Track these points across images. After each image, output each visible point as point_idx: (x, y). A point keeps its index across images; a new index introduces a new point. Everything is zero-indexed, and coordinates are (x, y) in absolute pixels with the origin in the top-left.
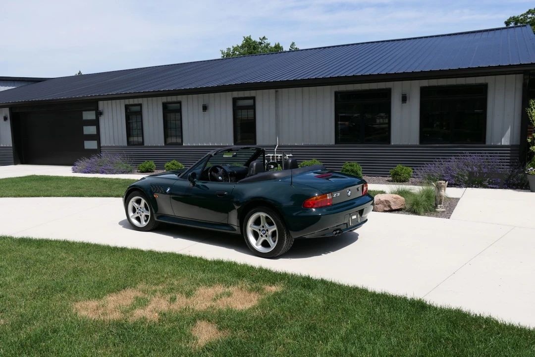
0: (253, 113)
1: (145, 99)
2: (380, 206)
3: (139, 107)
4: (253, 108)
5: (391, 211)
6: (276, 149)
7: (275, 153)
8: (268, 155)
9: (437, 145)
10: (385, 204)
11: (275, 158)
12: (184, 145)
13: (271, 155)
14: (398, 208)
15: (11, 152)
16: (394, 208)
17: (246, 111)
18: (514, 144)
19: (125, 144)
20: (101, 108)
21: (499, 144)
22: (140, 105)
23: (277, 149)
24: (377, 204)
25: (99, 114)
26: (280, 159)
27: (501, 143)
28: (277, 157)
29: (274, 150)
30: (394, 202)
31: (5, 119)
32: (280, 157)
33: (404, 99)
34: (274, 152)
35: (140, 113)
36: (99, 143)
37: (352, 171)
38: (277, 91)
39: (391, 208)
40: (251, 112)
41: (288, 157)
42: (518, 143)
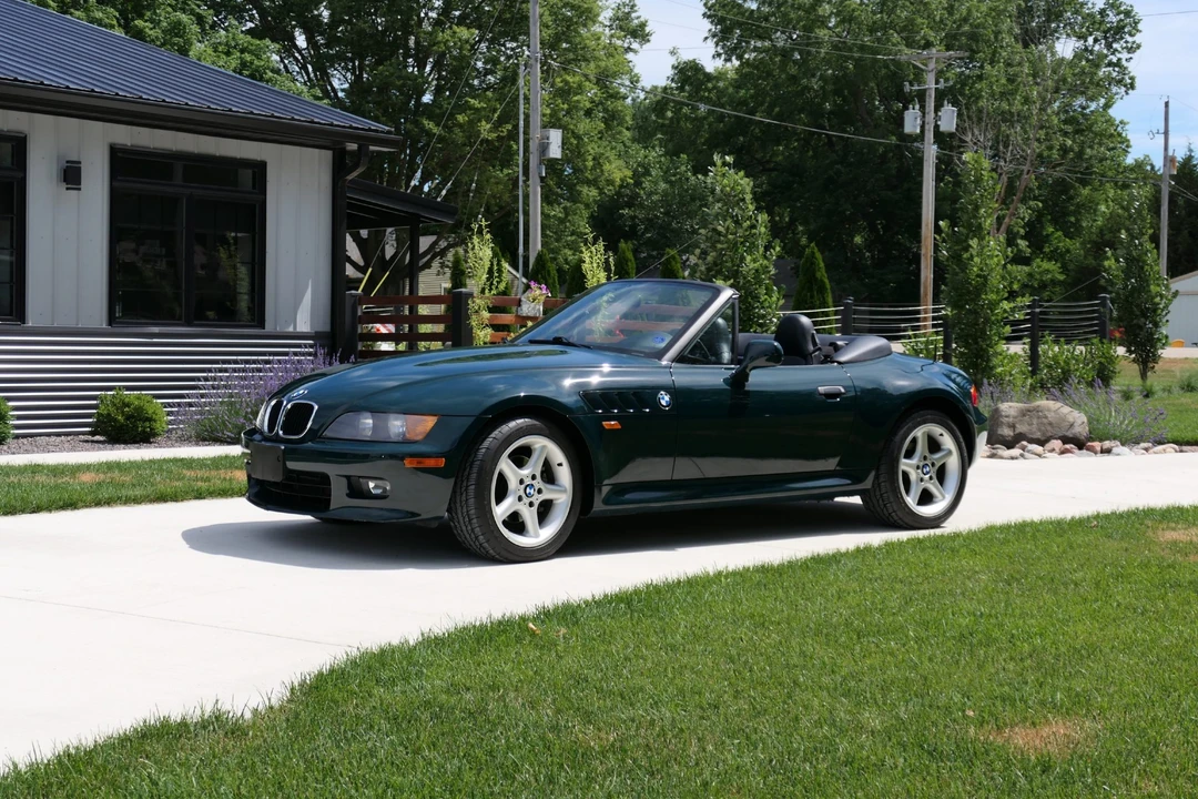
9: (156, 330)
18: (320, 329)
21: (291, 329)
27: (295, 327)
33: (71, 175)
42: (326, 328)
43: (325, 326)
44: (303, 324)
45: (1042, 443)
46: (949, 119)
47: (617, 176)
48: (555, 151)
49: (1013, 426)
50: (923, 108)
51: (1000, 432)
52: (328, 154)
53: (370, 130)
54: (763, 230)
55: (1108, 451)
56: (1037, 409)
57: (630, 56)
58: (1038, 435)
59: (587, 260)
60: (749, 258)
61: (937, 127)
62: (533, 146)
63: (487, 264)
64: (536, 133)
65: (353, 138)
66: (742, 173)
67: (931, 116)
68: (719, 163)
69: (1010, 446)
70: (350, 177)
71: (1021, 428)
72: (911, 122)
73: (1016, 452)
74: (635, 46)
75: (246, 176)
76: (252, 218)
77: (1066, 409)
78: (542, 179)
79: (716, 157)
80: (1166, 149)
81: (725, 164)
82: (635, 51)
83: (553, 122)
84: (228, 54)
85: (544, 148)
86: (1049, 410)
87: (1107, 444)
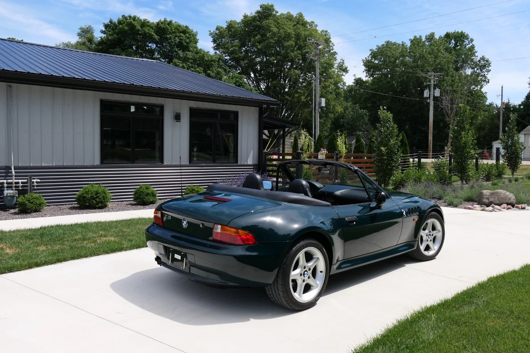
6: (14, 172)
7: (14, 178)
9: (204, 165)
11: (14, 185)
13: (5, 181)
18: (255, 163)
21: (246, 164)
23: (16, 173)
26: (22, 187)
27: (247, 162)
28: (17, 183)
32: (22, 183)
33: (177, 117)
34: (12, 176)
38: (9, 86)
42: (257, 163)
43: (256, 162)
44: (250, 162)
45: (499, 205)
46: (437, 93)
47: (339, 110)
48: (323, 104)
49: (488, 199)
50: (430, 90)
51: (483, 200)
52: (258, 108)
53: (270, 101)
54: (396, 130)
55: (524, 208)
56: (497, 193)
57: (343, 77)
58: (498, 202)
59: (339, 141)
60: (392, 140)
61: (434, 95)
62: (317, 103)
63: (307, 144)
64: (318, 100)
65: (265, 103)
66: (389, 112)
67: (432, 92)
68: (382, 109)
69: (488, 206)
70: (264, 116)
71: (491, 199)
72: (426, 94)
73: (490, 208)
74: (344, 74)
75: (232, 116)
76: (234, 129)
77: (508, 193)
78: (319, 112)
79: (381, 107)
80: (502, 100)
81: (384, 109)
82: (344, 76)
83: (322, 96)
84: (232, 79)
85: (320, 103)
86: (501, 193)
87: (523, 206)
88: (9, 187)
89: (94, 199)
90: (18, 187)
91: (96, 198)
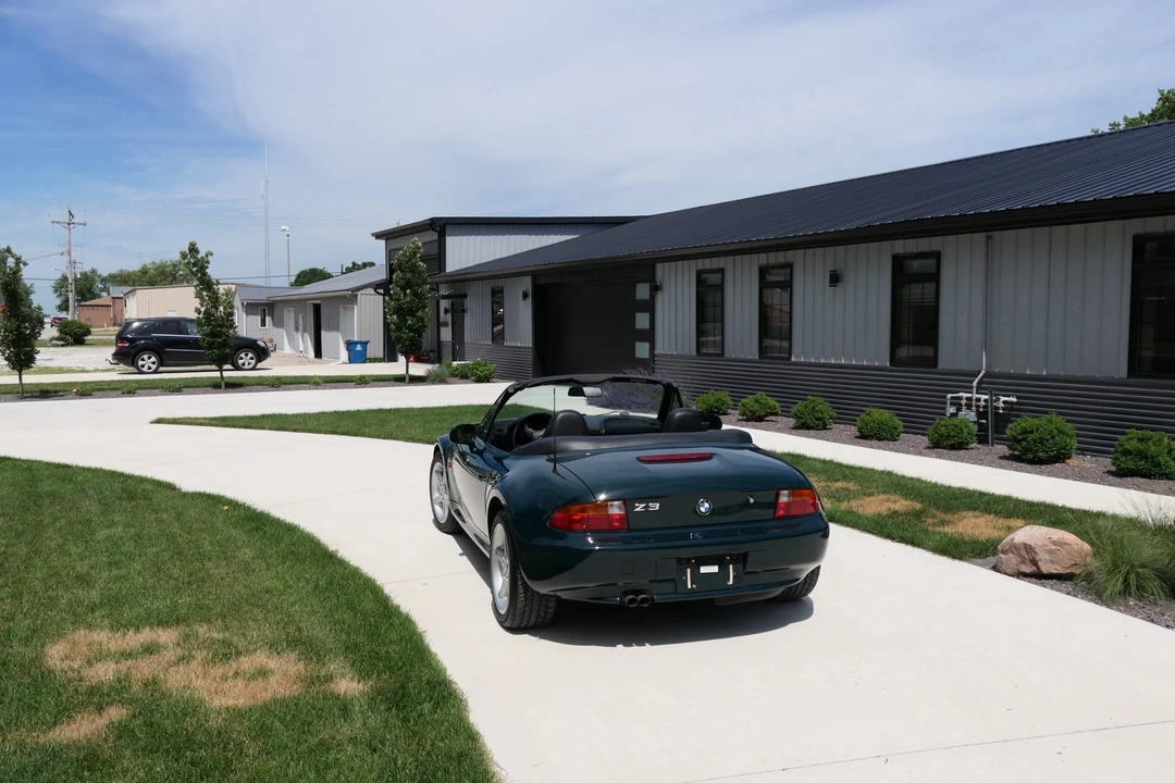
0: (934, 290)
1: (730, 258)
2: (1010, 560)
3: (720, 275)
4: (934, 277)
5: (1039, 576)
6: (975, 382)
7: (975, 390)
8: (960, 394)
10: (1024, 553)
11: (973, 403)
12: (793, 359)
13: (965, 395)
14: (1062, 571)
15: (529, 358)
16: (1045, 569)
17: (921, 285)
19: (694, 352)
20: (658, 279)
22: (722, 271)
23: (981, 382)
24: (1003, 552)
25: (655, 289)
26: (984, 407)
28: (978, 400)
29: (972, 382)
30: (1050, 552)
31: (525, 296)
32: (986, 401)
34: (972, 388)
35: (720, 287)
36: (652, 348)
37: (1142, 455)
38: (989, 238)
39: (1038, 568)
40: (930, 288)
41: (1004, 402)
88: (969, 406)
89: (1019, 442)
90: (978, 407)
91: (1023, 439)
